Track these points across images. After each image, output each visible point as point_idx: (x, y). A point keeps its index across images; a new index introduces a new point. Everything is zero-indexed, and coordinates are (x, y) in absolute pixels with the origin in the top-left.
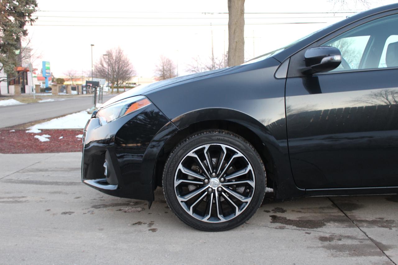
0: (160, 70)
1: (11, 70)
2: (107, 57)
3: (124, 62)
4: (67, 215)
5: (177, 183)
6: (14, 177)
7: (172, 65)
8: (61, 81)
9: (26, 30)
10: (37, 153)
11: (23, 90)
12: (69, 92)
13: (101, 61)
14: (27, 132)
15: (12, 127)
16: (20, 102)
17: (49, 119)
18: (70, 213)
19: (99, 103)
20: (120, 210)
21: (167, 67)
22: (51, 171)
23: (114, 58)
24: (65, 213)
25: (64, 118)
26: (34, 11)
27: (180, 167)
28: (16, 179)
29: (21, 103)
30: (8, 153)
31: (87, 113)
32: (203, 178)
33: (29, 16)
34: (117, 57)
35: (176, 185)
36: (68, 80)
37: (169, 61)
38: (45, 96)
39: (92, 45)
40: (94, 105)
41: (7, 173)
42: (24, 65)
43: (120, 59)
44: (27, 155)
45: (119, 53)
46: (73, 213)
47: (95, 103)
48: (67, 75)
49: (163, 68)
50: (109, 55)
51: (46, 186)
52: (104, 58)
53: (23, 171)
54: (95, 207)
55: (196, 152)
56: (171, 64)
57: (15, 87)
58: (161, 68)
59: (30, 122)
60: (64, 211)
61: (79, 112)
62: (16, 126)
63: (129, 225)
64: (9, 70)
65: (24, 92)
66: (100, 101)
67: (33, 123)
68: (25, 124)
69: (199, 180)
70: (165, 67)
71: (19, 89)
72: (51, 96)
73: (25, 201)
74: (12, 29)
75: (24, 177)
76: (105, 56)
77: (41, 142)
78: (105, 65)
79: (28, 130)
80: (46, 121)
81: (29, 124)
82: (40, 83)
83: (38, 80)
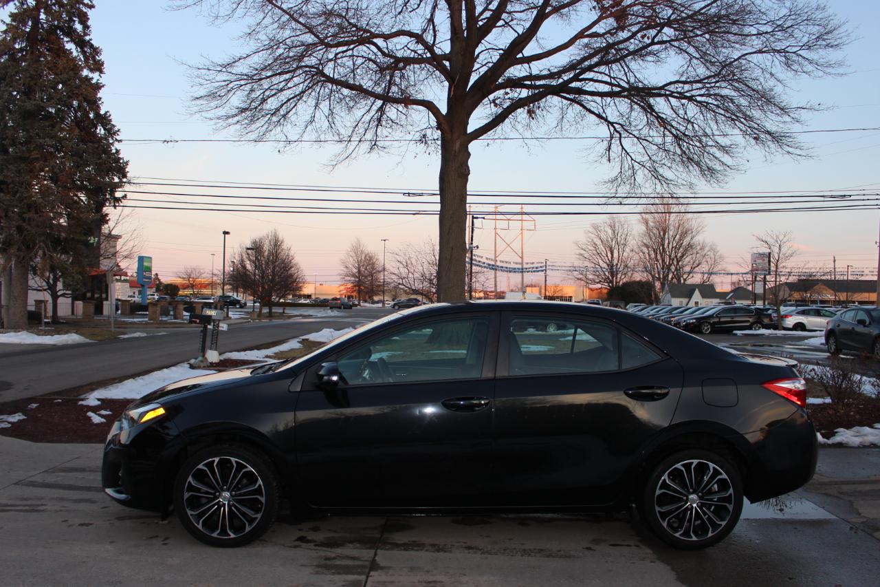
0: (353, 275)
1: (75, 283)
2: (253, 252)
3: (283, 262)
4: (85, 527)
5: (186, 495)
6: (39, 479)
7: (376, 266)
8: (172, 289)
9: (107, 215)
10: (81, 442)
11: (99, 309)
12: (179, 316)
13: (242, 261)
14: (80, 403)
15: (59, 393)
16: (87, 338)
17: (121, 379)
18: (88, 525)
19: (211, 349)
20: (144, 523)
21: (366, 269)
22: (90, 471)
23: (266, 253)
24: (82, 525)
25: (146, 377)
26: (120, 185)
27: (190, 479)
28: (41, 481)
29: (87, 340)
30: (41, 441)
31: (188, 366)
32: (212, 491)
33: (112, 192)
34: (271, 253)
35: (185, 497)
36: (185, 287)
37: (371, 258)
38: (134, 323)
39: (226, 233)
40: (201, 354)
41: (32, 473)
42: (105, 265)
43: (277, 257)
44: (67, 445)
45: (276, 245)
46: (91, 524)
47: (203, 351)
48: (184, 278)
49: (359, 271)
50: (256, 248)
51: (75, 492)
52: (248, 254)
53: (54, 470)
54: (119, 519)
55: (206, 465)
56: (373, 264)
57: (84, 306)
58: (355, 271)
59: (88, 385)
60: (82, 522)
61: (174, 365)
62: (66, 390)
63: (144, 538)
64: (71, 283)
65: (101, 312)
66: (214, 346)
67: (93, 386)
68: (82, 387)
69: (211, 494)
70: (362, 269)
71: (92, 309)
72: (147, 323)
73: (43, 511)
74: (81, 215)
75: (51, 479)
76: (250, 251)
77: (93, 424)
78: (249, 266)
79: (83, 400)
80: (116, 383)
81: (88, 387)
82: (134, 293)
83: (131, 287)
